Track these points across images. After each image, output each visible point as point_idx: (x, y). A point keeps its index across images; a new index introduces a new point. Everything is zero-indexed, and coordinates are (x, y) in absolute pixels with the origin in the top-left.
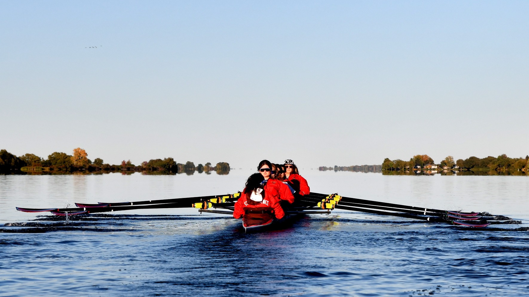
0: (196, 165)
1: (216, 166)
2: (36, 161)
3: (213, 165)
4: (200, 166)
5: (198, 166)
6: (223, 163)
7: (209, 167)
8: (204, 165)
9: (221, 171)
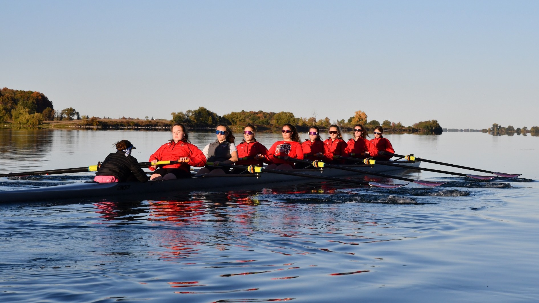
0: (516, 129)
1: (531, 129)
2: (241, 120)
3: (529, 129)
4: (519, 129)
5: (517, 129)
6: (537, 127)
7: (525, 130)
8: (521, 128)
9: (534, 133)
